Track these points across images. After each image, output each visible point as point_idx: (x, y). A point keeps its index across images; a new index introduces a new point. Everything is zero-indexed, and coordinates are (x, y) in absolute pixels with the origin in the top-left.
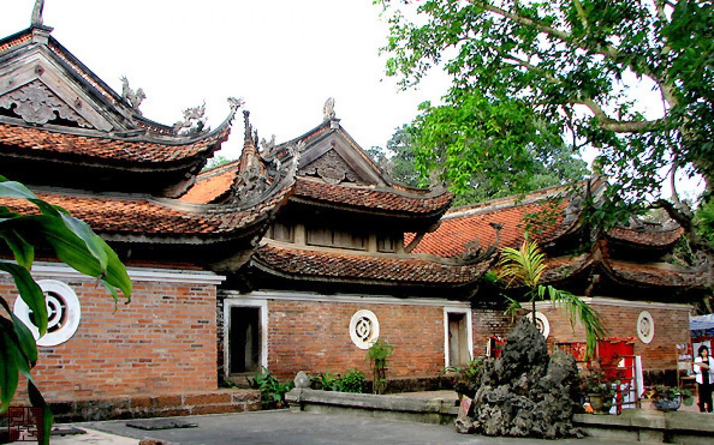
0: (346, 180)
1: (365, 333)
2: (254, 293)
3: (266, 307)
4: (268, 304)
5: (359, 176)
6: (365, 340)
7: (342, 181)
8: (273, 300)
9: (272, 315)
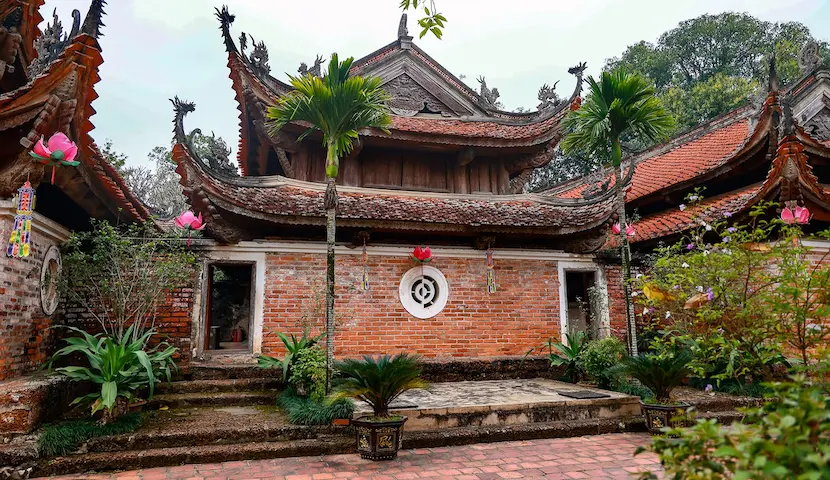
0: (426, 111)
1: (426, 297)
2: (242, 244)
3: (264, 262)
4: (267, 259)
5: (444, 106)
6: (426, 306)
7: (420, 112)
8: (275, 253)
9: (273, 274)
